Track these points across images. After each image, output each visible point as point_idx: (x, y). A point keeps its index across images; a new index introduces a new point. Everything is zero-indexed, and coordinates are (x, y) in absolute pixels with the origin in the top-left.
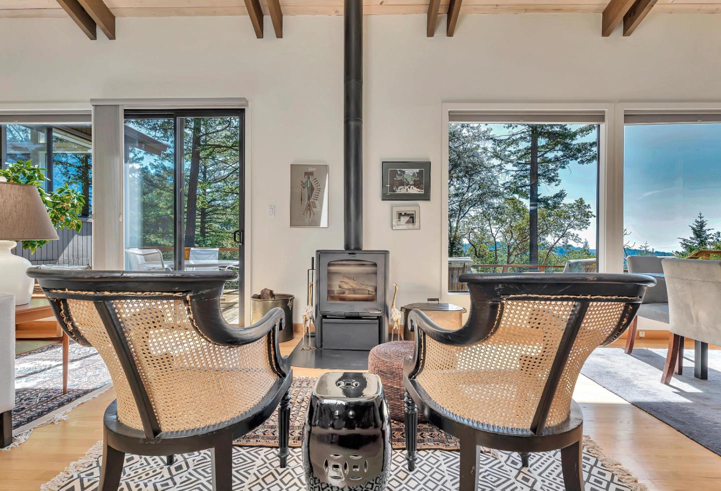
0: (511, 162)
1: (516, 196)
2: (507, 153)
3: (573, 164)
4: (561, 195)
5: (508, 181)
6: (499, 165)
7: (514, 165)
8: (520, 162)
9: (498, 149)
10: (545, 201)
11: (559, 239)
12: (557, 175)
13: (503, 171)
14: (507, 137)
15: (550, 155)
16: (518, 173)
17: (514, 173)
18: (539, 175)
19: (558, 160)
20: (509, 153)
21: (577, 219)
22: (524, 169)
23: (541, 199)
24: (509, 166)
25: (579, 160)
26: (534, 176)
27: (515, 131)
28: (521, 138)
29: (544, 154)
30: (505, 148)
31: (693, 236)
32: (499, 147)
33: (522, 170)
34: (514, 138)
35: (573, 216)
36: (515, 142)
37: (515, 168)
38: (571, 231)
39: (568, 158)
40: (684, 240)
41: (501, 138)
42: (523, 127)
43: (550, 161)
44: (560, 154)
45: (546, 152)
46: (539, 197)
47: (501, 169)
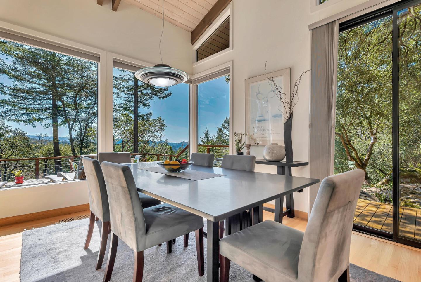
0: (124, 91)
1: (127, 112)
2: (121, 86)
3: (155, 98)
4: (150, 114)
5: (122, 103)
6: (117, 93)
7: (125, 94)
8: (129, 92)
9: (116, 83)
10: (142, 116)
11: (150, 138)
12: (149, 103)
13: (119, 96)
14: (121, 77)
15: (145, 92)
16: (127, 99)
17: (125, 99)
18: (139, 102)
19: (149, 95)
20: (123, 86)
21: (158, 127)
22: (131, 97)
23: (140, 115)
24: (122, 94)
25: (159, 96)
26: (136, 102)
27: (125, 74)
28: (129, 79)
29: (142, 90)
30: (120, 83)
31: (205, 137)
32: (117, 81)
33: (129, 98)
34: (125, 78)
35: (157, 126)
36: (125, 80)
37: (126, 96)
38: (156, 133)
39: (153, 94)
40: (202, 139)
41: (117, 76)
42: (130, 73)
43: (144, 95)
44: (149, 92)
45: (143, 90)
46: (139, 114)
47: (118, 95)
